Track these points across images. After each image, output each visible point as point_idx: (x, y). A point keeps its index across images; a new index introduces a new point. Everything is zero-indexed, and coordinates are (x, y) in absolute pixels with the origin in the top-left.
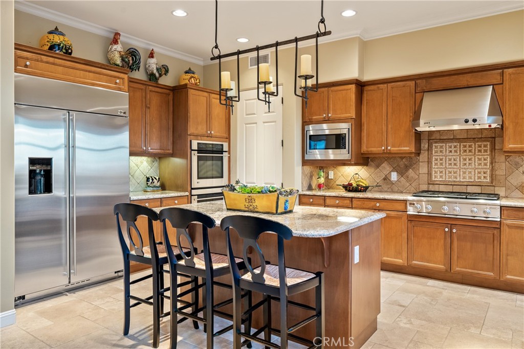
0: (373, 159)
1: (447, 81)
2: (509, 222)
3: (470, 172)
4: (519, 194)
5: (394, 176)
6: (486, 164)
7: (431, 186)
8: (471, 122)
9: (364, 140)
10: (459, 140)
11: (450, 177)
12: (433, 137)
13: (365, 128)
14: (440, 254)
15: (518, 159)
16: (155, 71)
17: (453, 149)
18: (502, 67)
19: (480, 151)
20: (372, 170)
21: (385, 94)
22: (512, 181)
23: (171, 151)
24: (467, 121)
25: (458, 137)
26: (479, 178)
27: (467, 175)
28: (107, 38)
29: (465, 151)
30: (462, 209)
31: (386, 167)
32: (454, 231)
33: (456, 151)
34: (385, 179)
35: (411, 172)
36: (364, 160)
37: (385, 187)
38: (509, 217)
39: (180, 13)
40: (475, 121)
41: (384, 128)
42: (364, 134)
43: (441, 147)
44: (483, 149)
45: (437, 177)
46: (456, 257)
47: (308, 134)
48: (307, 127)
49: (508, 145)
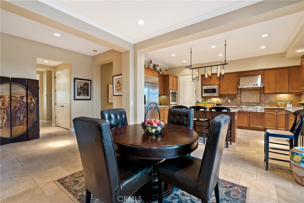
0: (222, 96)
1: (247, 74)
2: (267, 112)
3: (253, 100)
4: (269, 105)
5: (229, 101)
6: (258, 97)
7: (241, 104)
8: (256, 85)
9: (221, 90)
10: (250, 90)
11: (247, 101)
12: (242, 90)
13: (221, 87)
14: (246, 122)
15: (268, 96)
16: (159, 71)
17: (248, 93)
18: (264, 70)
19: (256, 93)
20: (222, 99)
21: (228, 77)
22: (266, 102)
23: (163, 94)
24: (254, 85)
25: (250, 89)
26: (256, 101)
27: (252, 100)
28: (148, 62)
29: (252, 93)
30: (250, 109)
31: (227, 98)
32: (251, 115)
33: (249, 93)
34: (226, 102)
35: (235, 100)
36: (220, 96)
37: (226, 104)
38: (267, 111)
39: (173, 55)
40: (257, 85)
41: (227, 87)
42: (221, 88)
43: (244, 92)
44: (257, 93)
45: (243, 101)
46: (251, 123)
47: (204, 89)
48: (203, 87)
49: (266, 92)
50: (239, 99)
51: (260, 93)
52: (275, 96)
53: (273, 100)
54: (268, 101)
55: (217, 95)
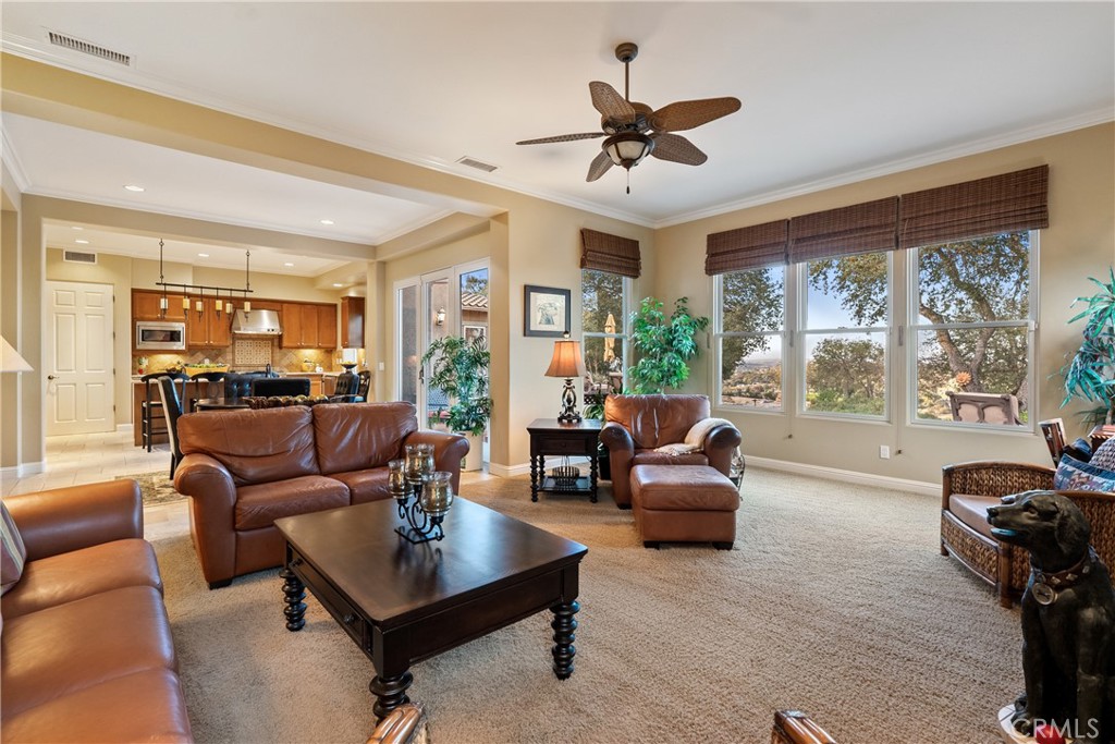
3: (260, 359)
5: (206, 362)
6: (269, 354)
10: (253, 339)
11: (247, 361)
15: (287, 352)
18: (282, 302)
19: (265, 346)
20: (188, 358)
21: (207, 305)
22: (283, 364)
26: (265, 361)
27: (256, 359)
29: (257, 347)
31: (200, 356)
33: (251, 346)
35: (220, 359)
44: (267, 345)
45: (240, 363)
47: (141, 328)
48: (138, 323)
49: (285, 343)
50: (229, 357)
51: (273, 345)
52: (297, 351)
53: (295, 361)
54: (285, 362)
55: (183, 348)
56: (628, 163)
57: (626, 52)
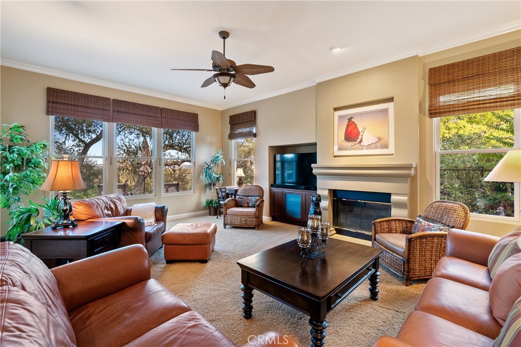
56: (225, 85)
57: (224, 35)
